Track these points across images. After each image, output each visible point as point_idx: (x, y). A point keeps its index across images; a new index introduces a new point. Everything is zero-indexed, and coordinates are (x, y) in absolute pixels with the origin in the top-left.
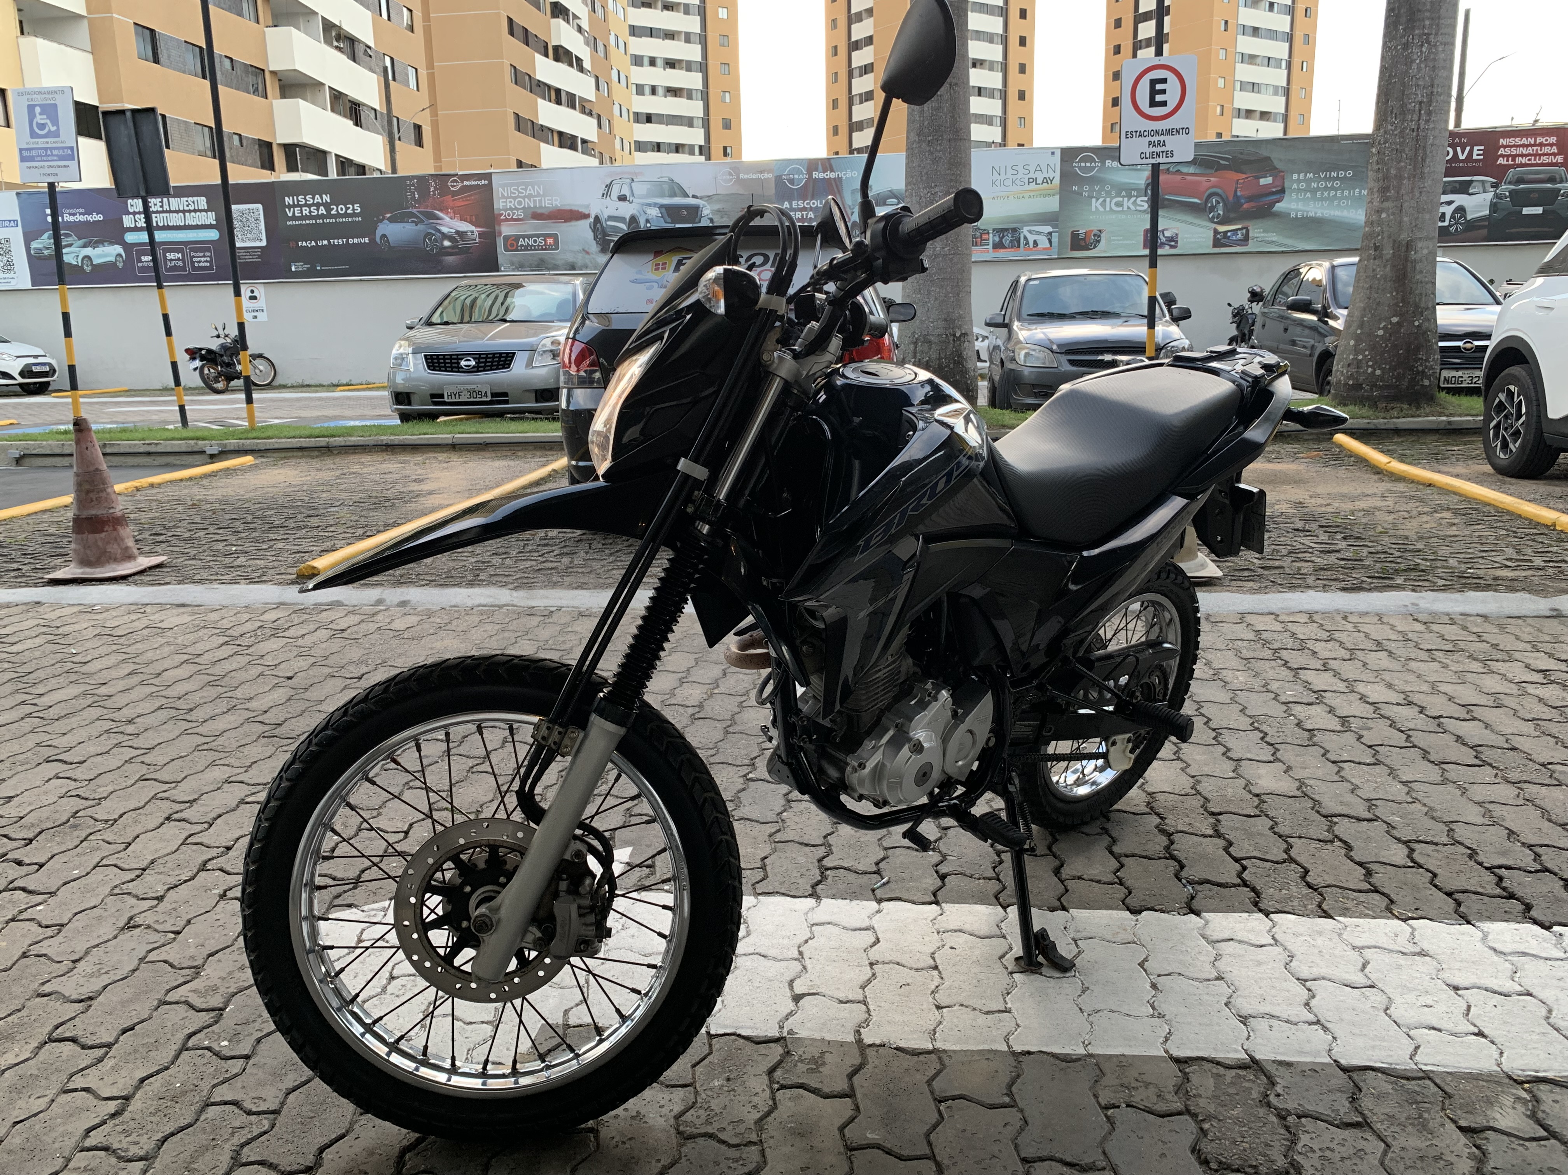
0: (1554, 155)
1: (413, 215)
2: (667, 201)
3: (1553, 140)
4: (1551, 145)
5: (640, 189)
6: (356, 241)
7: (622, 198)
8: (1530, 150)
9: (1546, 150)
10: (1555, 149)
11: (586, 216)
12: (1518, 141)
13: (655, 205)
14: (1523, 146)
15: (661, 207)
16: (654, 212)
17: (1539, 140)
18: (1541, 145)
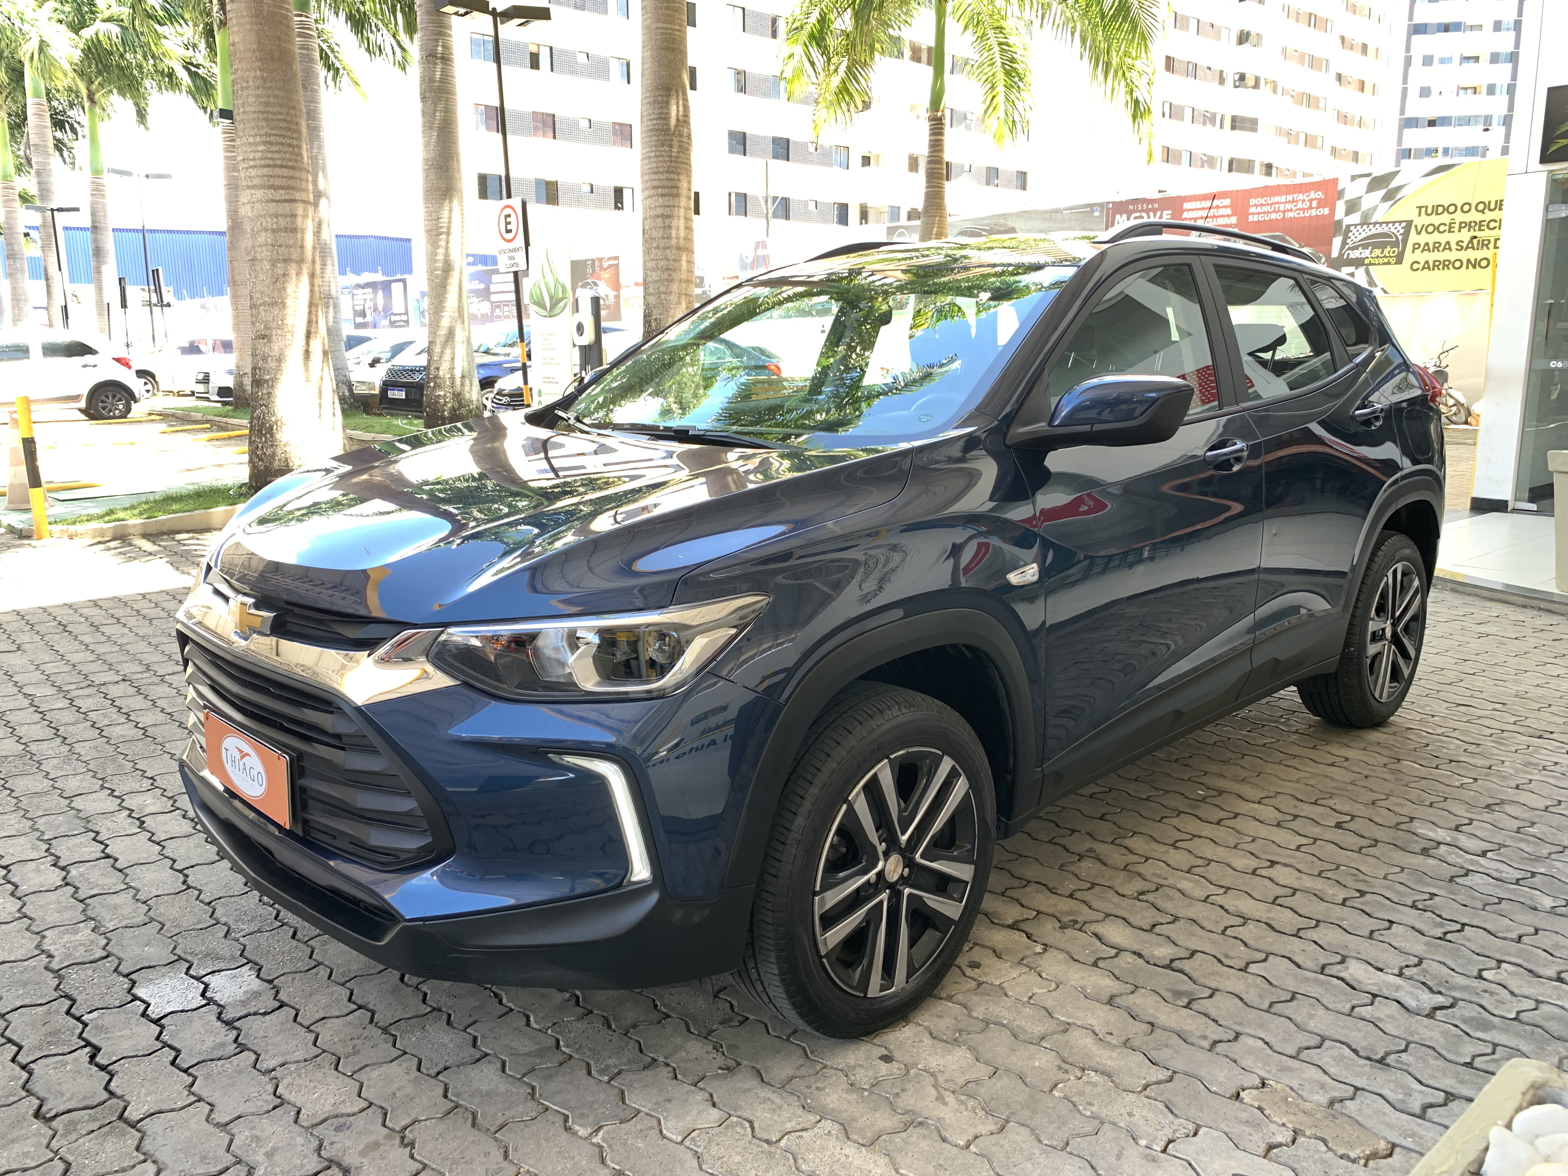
0: (1228, 216)
1: (588, 284)
3: (1227, 202)
4: (1226, 207)
8: (1207, 213)
9: (1222, 212)
10: (1229, 211)
14: (1203, 209)
17: (1216, 203)
18: (1217, 207)
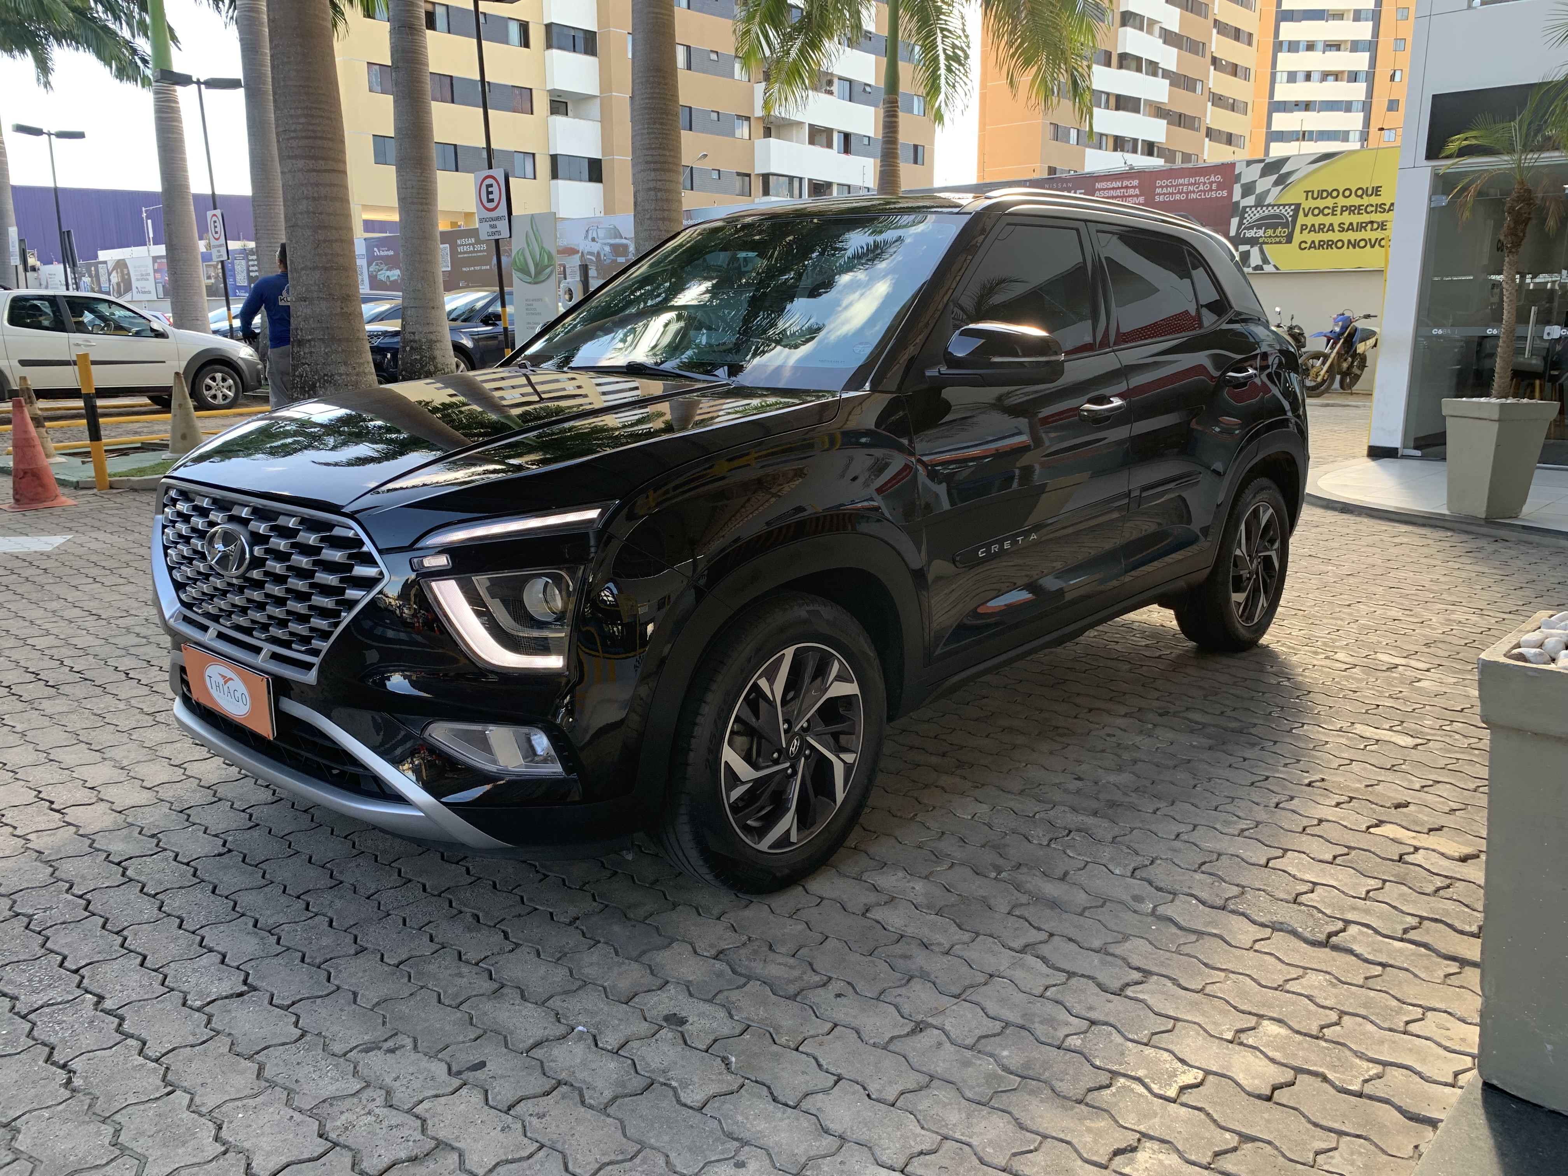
0: (1137, 196)
2: (612, 241)
3: (1135, 183)
4: (1134, 187)
5: (601, 233)
6: (484, 268)
7: (593, 240)
8: (1118, 193)
9: (1131, 192)
10: (1137, 192)
11: (578, 252)
12: (1110, 185)
13: (608, 244)
14: (1113, 188)
15: (611, 245)
16: (607, 249)
17: (1126, 183)
18: (1127, 187)
